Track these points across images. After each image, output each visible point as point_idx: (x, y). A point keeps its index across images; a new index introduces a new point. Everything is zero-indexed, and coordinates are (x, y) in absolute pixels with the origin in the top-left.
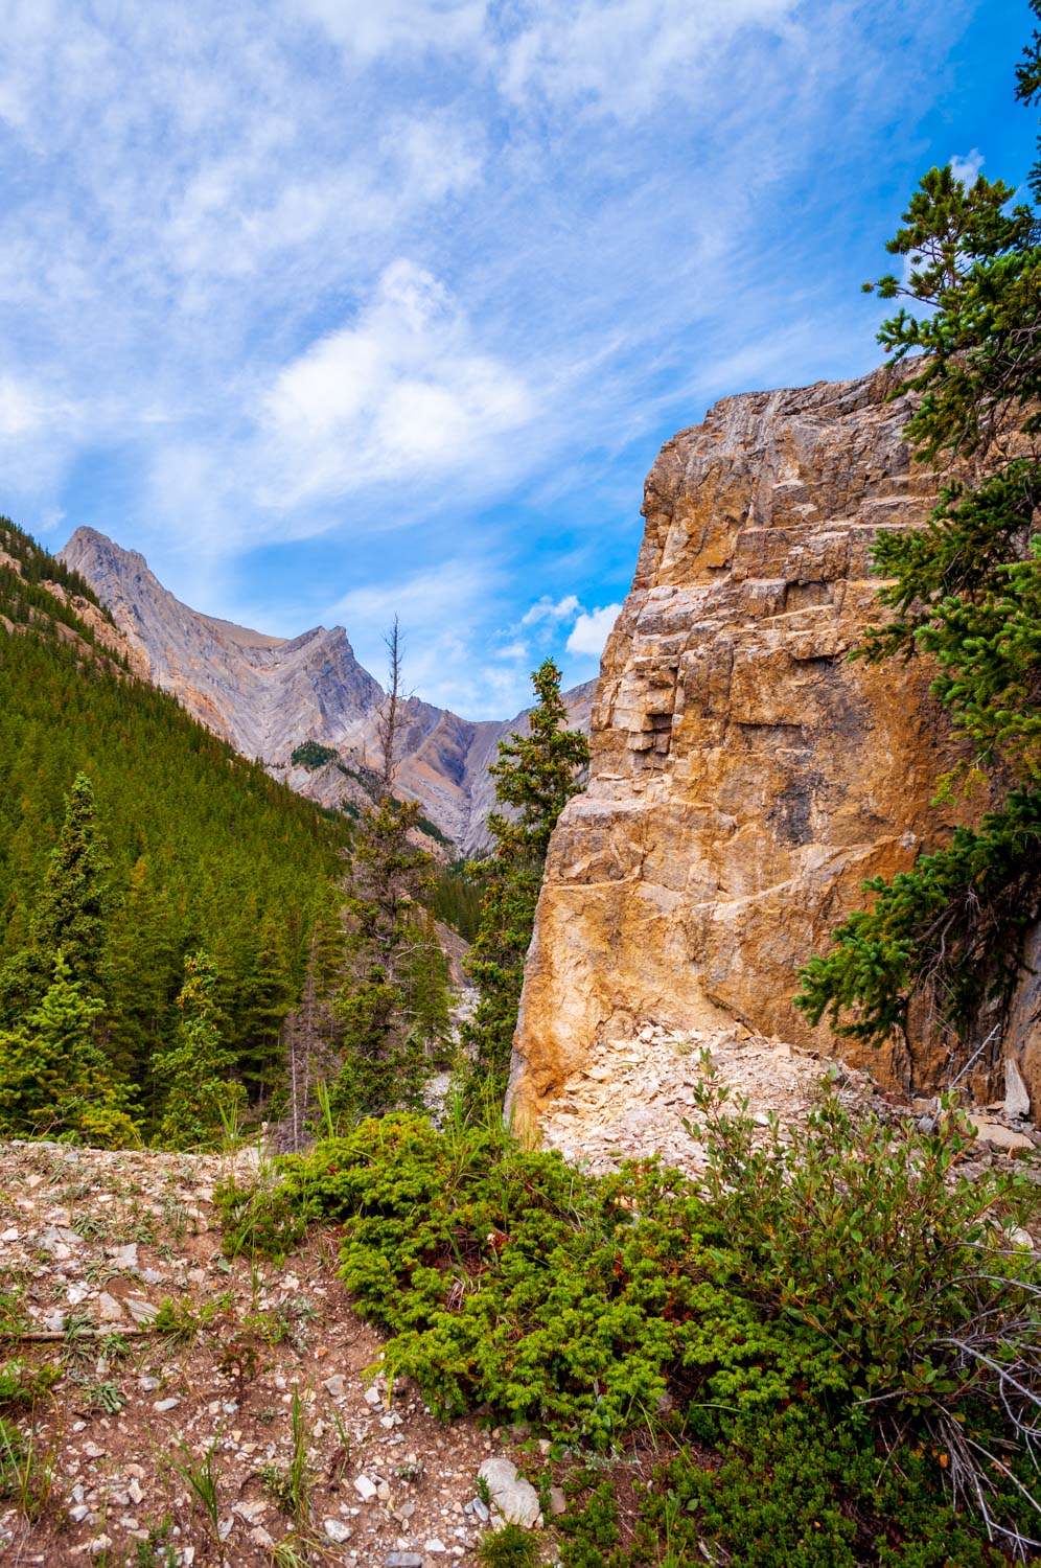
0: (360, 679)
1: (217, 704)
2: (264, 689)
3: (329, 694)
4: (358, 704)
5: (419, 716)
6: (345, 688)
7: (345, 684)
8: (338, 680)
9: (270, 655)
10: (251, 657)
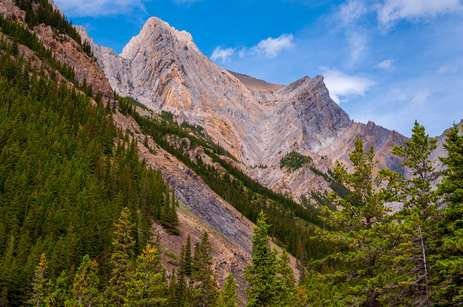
0: (333, 110)
1: (233, 128)
2: (266, 118)
3: (310, 120)
4: (331, 127)
5: (374, 134)
6: (322, 117)
7: (322, 113)
8: (317, 111)
9: (272, 96)
10: (260, 97)
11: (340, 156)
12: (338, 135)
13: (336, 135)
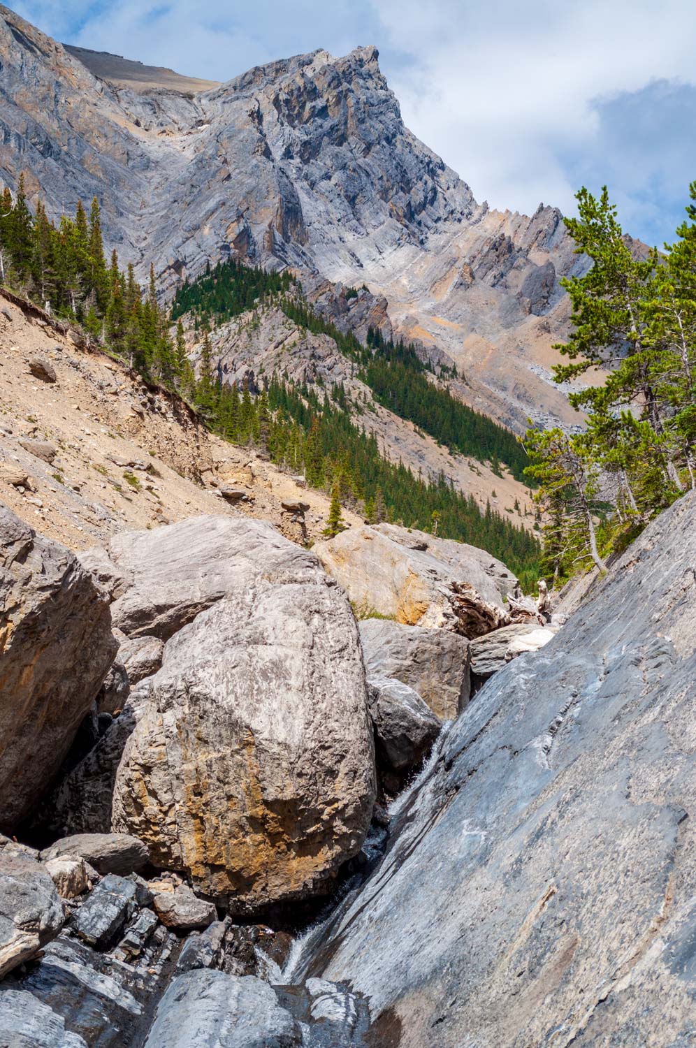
0: (410, 160)
3: (323, 184)
4: (401, 214)
5: (557, 247)
6: (368, 175)
7: (368, 165)
8: (349, 154)
9: (187, 105)
10: (139, 109)
11: (428, 306)
12: (429, 245)
13: (422, 242)
